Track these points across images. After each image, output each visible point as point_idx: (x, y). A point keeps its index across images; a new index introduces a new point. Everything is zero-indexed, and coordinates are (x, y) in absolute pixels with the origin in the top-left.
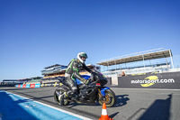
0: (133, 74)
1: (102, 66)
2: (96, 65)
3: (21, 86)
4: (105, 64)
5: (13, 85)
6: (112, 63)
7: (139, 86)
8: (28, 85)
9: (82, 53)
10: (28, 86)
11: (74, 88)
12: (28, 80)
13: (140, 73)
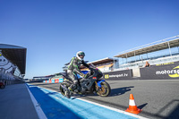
0: (157, 64)
1: (120, 59)
2: (114, 58)
3: (48, 82)
4: (124, 56)
5: (41, 81)
6: (131, 55)
7: (166, 77)
8: (53, 80)
9: (79, 52)
10: (53, 82)
11: (75, 81)
12: (52, 76)
13: (167, 63)
